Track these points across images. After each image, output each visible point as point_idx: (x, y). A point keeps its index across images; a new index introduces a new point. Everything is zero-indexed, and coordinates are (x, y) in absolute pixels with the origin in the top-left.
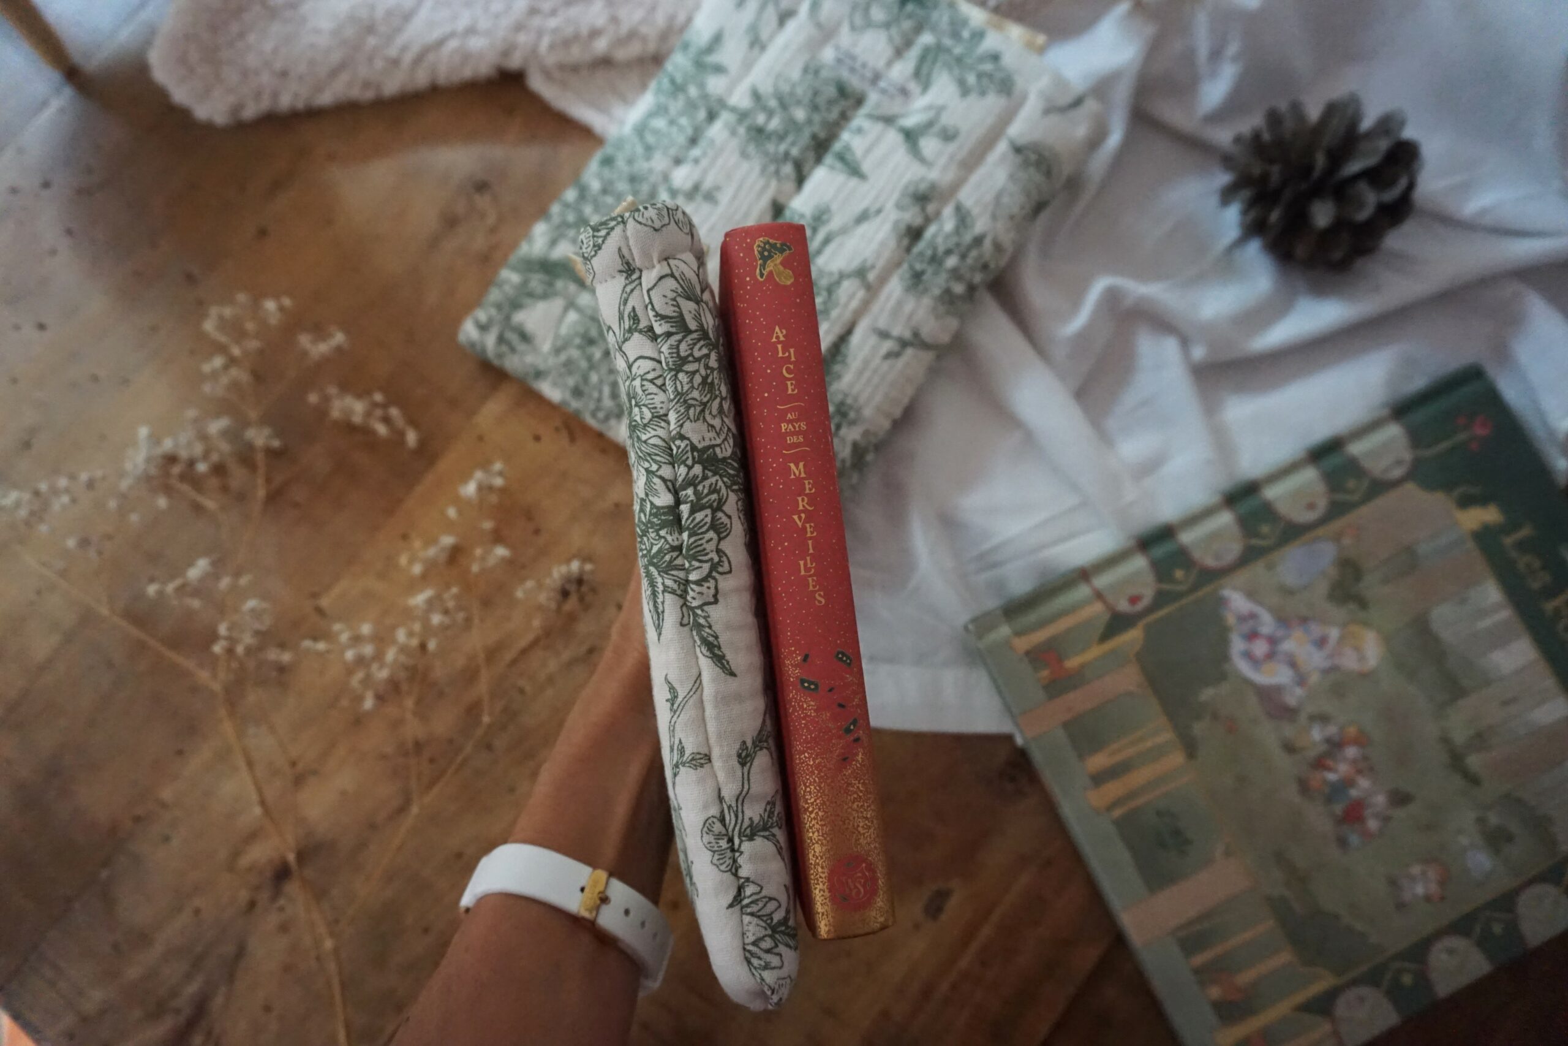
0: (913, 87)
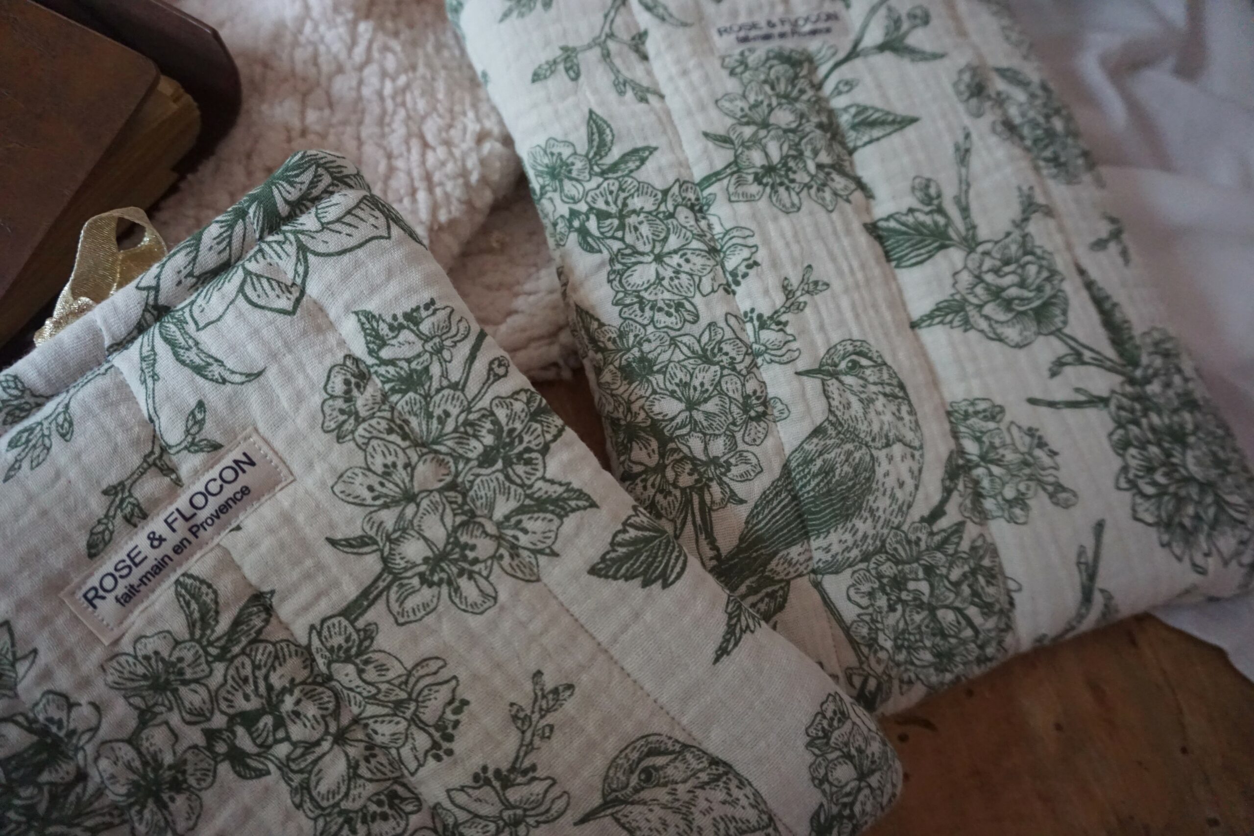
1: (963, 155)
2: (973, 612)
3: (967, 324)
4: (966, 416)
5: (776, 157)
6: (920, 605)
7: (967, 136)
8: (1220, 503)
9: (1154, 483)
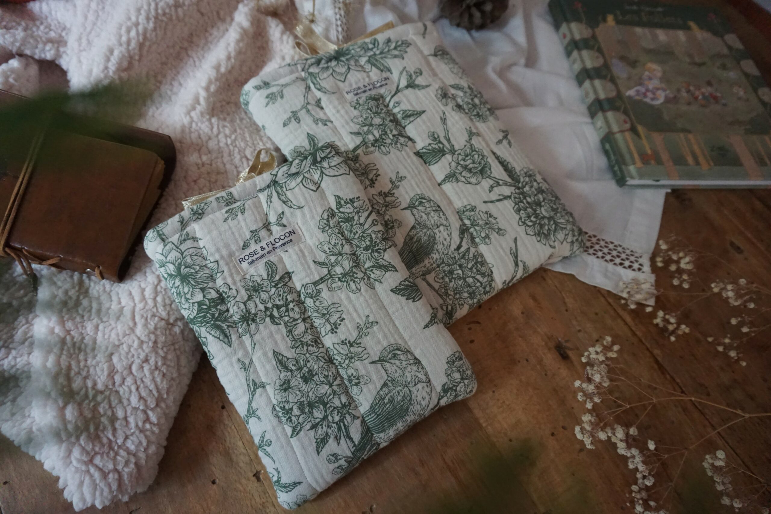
0: (385, 75)
1: (444, 121)
2: (479, 277)
3: (457, 180)
4: (464, 212)
5: (377, 136)
6: (460, 278)
7: (444, 113)
8: (556, 223)
9: (531, 221)
